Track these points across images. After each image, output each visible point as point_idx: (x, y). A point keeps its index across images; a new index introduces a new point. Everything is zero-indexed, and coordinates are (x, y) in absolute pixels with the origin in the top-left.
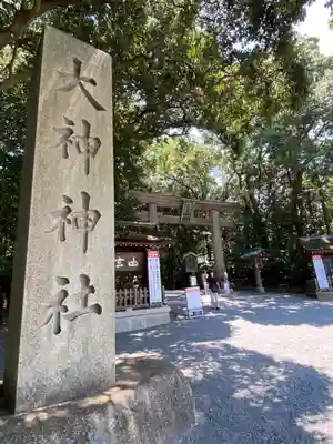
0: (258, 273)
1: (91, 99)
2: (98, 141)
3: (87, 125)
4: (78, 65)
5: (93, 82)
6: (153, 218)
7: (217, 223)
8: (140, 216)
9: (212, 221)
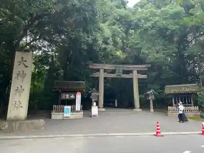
0: (151, 102)
1: (24, 65)
2: (26, 74)
3: (23, 71)
4: (22, 58)
5: (26, 61)
6: (102, 75)
7: (135, 77)
8: (96, 75)
9: (133, 75)
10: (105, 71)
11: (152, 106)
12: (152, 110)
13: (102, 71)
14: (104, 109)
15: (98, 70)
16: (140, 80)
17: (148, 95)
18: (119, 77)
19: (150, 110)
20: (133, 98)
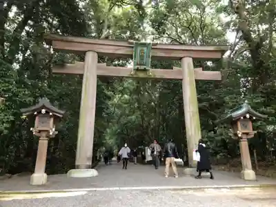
6: (91, 71)
7: (188, 75)
8: (73, 67)
9: (181, 73)
10: (101, 58)
11: (246, 158)
12: (249, 173)
13: (91, 58)
14: (93, 173)
15: (81, 56)
16: (202, 87)
17: (233, 123)
18: (141, 75)
19: (240, 171)
20: (185, 133)
